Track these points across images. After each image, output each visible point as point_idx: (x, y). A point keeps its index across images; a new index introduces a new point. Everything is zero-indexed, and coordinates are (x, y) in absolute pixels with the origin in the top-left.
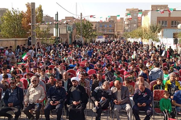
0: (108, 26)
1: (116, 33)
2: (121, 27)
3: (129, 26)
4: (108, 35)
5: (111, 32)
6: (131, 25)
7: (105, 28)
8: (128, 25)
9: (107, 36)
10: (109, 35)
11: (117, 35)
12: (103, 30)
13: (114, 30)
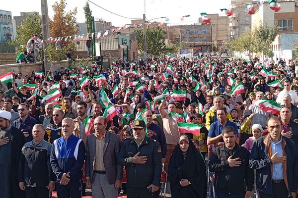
0: (200, 32)
1: (215, 43)
2: (225, 31)
3: (237, 30)
4: (200, 46)
5: (206, 41)
6: (239, 28)
7: (195, 36)
8: (234, 28)
9: (200, 48)
10: (203, 46)
11: (216, 47)
12: (192, 39)
13: (211, 37)
